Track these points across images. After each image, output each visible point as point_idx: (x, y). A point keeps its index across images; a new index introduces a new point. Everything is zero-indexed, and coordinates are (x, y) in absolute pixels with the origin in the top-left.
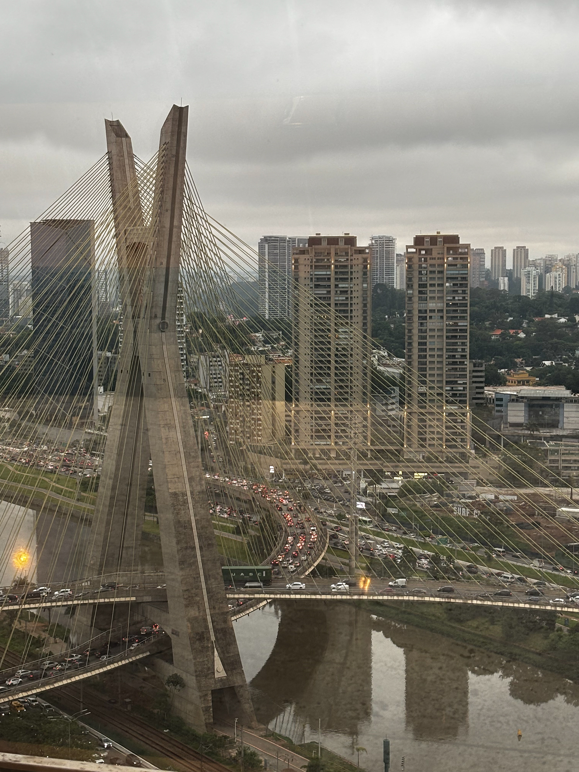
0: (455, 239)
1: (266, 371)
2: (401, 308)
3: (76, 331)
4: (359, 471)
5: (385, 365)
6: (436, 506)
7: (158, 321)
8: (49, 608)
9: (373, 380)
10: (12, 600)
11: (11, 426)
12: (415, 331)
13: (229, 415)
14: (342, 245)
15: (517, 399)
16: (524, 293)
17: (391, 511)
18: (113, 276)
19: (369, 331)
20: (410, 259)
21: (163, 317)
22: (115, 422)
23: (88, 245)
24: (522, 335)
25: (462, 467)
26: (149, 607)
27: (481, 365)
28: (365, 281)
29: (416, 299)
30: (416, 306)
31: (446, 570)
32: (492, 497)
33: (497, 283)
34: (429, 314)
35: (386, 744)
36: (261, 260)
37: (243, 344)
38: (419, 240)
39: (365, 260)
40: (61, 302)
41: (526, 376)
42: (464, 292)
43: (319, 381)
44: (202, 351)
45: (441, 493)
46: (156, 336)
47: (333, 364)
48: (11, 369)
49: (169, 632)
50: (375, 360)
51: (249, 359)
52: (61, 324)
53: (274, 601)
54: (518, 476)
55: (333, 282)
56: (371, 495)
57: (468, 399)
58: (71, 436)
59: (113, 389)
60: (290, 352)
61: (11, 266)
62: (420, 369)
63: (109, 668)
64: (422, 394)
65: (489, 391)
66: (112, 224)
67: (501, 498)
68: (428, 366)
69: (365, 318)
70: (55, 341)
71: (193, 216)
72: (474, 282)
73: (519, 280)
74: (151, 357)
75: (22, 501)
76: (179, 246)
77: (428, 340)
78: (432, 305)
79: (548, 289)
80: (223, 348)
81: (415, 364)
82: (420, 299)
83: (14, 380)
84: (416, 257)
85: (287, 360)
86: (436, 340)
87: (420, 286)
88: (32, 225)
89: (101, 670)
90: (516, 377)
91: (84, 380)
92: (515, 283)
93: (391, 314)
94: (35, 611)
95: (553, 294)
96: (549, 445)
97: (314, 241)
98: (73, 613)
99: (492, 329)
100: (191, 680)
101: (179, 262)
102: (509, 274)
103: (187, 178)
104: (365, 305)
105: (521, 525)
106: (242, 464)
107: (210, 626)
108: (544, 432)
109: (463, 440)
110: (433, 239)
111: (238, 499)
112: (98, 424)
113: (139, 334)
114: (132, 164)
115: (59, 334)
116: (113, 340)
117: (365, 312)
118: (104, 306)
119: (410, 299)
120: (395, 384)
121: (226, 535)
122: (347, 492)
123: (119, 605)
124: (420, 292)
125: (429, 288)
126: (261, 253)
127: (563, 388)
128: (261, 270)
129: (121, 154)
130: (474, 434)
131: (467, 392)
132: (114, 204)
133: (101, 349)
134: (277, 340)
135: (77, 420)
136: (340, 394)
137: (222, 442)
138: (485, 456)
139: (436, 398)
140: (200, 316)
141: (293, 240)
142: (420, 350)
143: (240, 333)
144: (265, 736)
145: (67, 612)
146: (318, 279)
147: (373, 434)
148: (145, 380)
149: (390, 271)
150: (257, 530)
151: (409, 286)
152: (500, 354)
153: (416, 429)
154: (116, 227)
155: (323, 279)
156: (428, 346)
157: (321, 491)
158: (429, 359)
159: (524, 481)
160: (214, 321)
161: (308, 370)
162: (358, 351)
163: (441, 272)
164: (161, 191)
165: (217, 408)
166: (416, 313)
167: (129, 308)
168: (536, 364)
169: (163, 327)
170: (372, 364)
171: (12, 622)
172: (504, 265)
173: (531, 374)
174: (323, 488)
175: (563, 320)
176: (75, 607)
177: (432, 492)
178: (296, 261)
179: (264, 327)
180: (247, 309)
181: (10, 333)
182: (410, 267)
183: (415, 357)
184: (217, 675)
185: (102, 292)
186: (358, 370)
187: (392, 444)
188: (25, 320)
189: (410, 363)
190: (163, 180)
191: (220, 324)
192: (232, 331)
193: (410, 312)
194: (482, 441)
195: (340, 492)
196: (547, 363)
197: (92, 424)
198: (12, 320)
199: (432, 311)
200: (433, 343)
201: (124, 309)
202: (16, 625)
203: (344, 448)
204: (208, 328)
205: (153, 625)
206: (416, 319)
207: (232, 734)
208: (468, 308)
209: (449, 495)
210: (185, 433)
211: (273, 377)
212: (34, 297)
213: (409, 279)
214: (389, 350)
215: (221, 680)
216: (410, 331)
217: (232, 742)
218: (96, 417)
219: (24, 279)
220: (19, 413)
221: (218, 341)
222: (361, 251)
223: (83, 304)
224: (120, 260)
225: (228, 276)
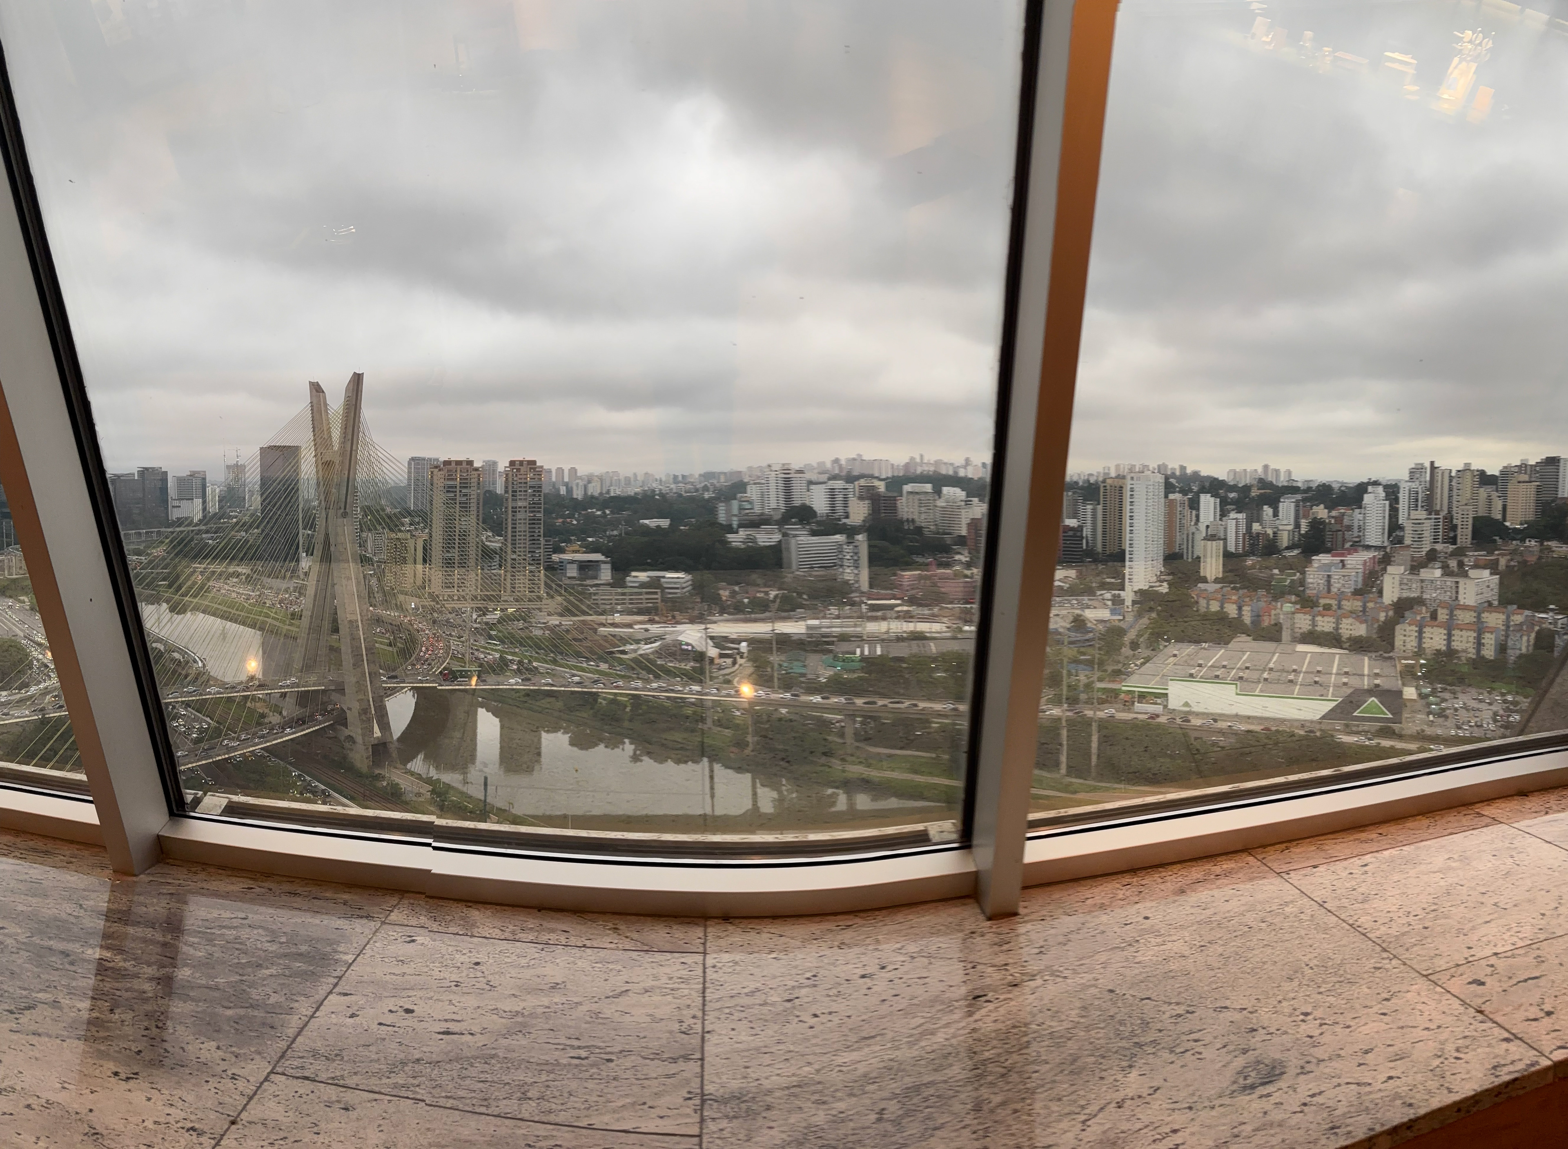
0: (534, 462)
1: (411, 543)
2: (501, 505)
3: (288, 517)
4: (472, 608)
5: (490, 541)
6: (522, 629)
7: (342, 510)
8: (270, 694)
9: (482, 551)
10: (247, 689)
11: (246, 578)
12: (510, 520)
13: (386, 571)
14: (464, 465)
15: (572, 562)
16: (575, 496)
17: (493, 633)
18: (313, 482)
19: (481, 520)
20: (507, 475)
21: (345, 508)
22: (313, 576)
23: (297, 462)
24: (575, 522)
25: (538, 604)
26: (334, 693)
27: (549, 541)
28: (478, 488)
29: (510, 500)
30: (510, 505)
31: (527, 669)
32: (557, 623)
33: (558, 490)
34: (518, 509)
35: (486, 778)
36: (409, 472)
37: (397, 526)
38: (512, 463)
39: (479, 475)
40: (280, 498)
41: (577, 548)
42: (540, 496)
43: (448, 551)
44: (370, 530)
45: (525, 620)
46: (340, 520)
47: (457, 541)
48: (247, 541)
49: (345, 708)
50: (484, 538)
51: (400, 535)
52: (279, 513)
53: (413, 688)
54: (573, 610)
55: (458, 489)
56: (479, 623)
57: (542, 562)
58: (284, 585)
59: (312, 555)
60: (427, 531)
61: (247, 476)
62: (512, 544)
63: (307, 731)
64: (513, 559)
65: (555, 557)
66: (313, 448)
67: (563, 623)
68: (518, 542)
69: (478, 512)
70: (275, 523)
71: (366, 444)
72: (546, 489)
73: (572, 488)
74: (337, 534)
75: (253, 626)
76: (356, 463)
77: (518, 526)
78: (520, 504)
79: (589, 494)
80: (384, 528)
81: (509, 540)
82: (513, 500)
83: (248, 549)
84: (510, 473)
85: (425, 536)
86: (522, 525)
87: (513, 491)
88: (261, 449)
89: (302, 733)
90: (571, 548)
91: (294, 548)
92: (569, 490)
93: (495, 510)
94: (261, 696)
95: (592, 497)
96: (592, 590)
97: (447, 463)
98: (285, 697)
99: (557, 519)
100: (359, 739)
101: (355, 473)
102: (566, 485)
103: (362, 419)
104: (478, 504)
105: (575, 640)
106: (394, 602)
107: (371, 703)
108: (588, 582)
109: (539, 588)
110: (521, 463)
111: (391, 624)
112: (302, 576)
113: (329, 520)
114: (326, 410)
115: (277, 519)
116: (312, 523)
117: (478, 508)
118: (307, 501)
119: (507, 500)
120: (496, 553)
121: (382, 647)
122: (464, 621)
123: (313, 691)
124: (513, 496)
125: (518, 493)
126: (409, 468)
127: (599, 555)
128: (409, 479)
129: (319, 403)
130: (546, 584)
131: (542, 558)
132: (314, 435)
133: (305, 529)
134: (418, 523)
135: (288, 574)
136: (461, 559)
137: (381, 588)
138: (552, 597)
139: (522, 561)
140: (368, 508)
141: (430, 459)
142: (513, 532)
143: (395, 519)
144: (405, 773)
145: (281, 696)
146: (449, 487)
147: (481, 585)
148: (332, 549)
149: (494, 483)
150: (402, 643)
151: (506, 492)
152: (562, 534)
153: (509, 580)
154: (316, 450)
155: (452, 487)
156: (518, 530)
157: (447, 621)
158: (518, 537)
159: (578, 613)
160: (377, 511)
161: (441, 545)
162: (473, 533)
163: (526, 483)
164: (345, 428)
165: (379, 566)
166: (510, 508)
167: (323, 502)
168: (584, 540)
169: (345, 515)
170: (482, 541)
171: (246, 703)
172: (563, 478)
173: (580, 546)
174: (449, 619)
175: (599, 513)
176: (286, 693)
177: (518, 620)
178: (432, 473)
179: (410, 514)
180: (400, 503)
181: (246, 518)
182: (507, 479)
183: (509, 536)
184: (375, 735)
185: (306, 492)
186: (473, 545)
187: (494, 590)
188: (256, 510)
189: (506, 540)
190: (347, 420)
191: (381, 513)
192: (389, 517)
193: (506, 508)
194: (551, 588)
195: (459, 622)
196: (590, 539)
197: (298, 576)
198: (247, 510)
199: (520, 507)
200: (520, 527)
201: (320, 503)
202: (249, 704)
203: (462, 593)
204: (374, 516)
205: (335, 704)
206: (510, 512)
207: (384, 772)
208: (542, 506)
209: (530, 622)
210: (358, 583)
211: (415, 547)
212: (262, 495)
213: (506, 487)
214: (493, 531)
215: (378, 738)
216: (506, 520)
217: (384, 777)
218: (301, 572)
219: (256, 483)
220: (252, 570)
221: (380, 524)
222: (477, 469)
223: (293, 500)
224: (317, 472)
225: (387, 483)
